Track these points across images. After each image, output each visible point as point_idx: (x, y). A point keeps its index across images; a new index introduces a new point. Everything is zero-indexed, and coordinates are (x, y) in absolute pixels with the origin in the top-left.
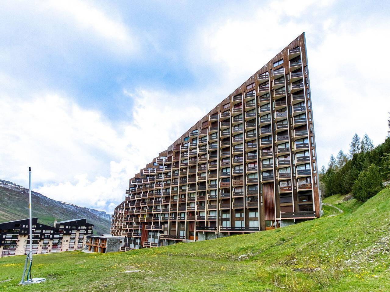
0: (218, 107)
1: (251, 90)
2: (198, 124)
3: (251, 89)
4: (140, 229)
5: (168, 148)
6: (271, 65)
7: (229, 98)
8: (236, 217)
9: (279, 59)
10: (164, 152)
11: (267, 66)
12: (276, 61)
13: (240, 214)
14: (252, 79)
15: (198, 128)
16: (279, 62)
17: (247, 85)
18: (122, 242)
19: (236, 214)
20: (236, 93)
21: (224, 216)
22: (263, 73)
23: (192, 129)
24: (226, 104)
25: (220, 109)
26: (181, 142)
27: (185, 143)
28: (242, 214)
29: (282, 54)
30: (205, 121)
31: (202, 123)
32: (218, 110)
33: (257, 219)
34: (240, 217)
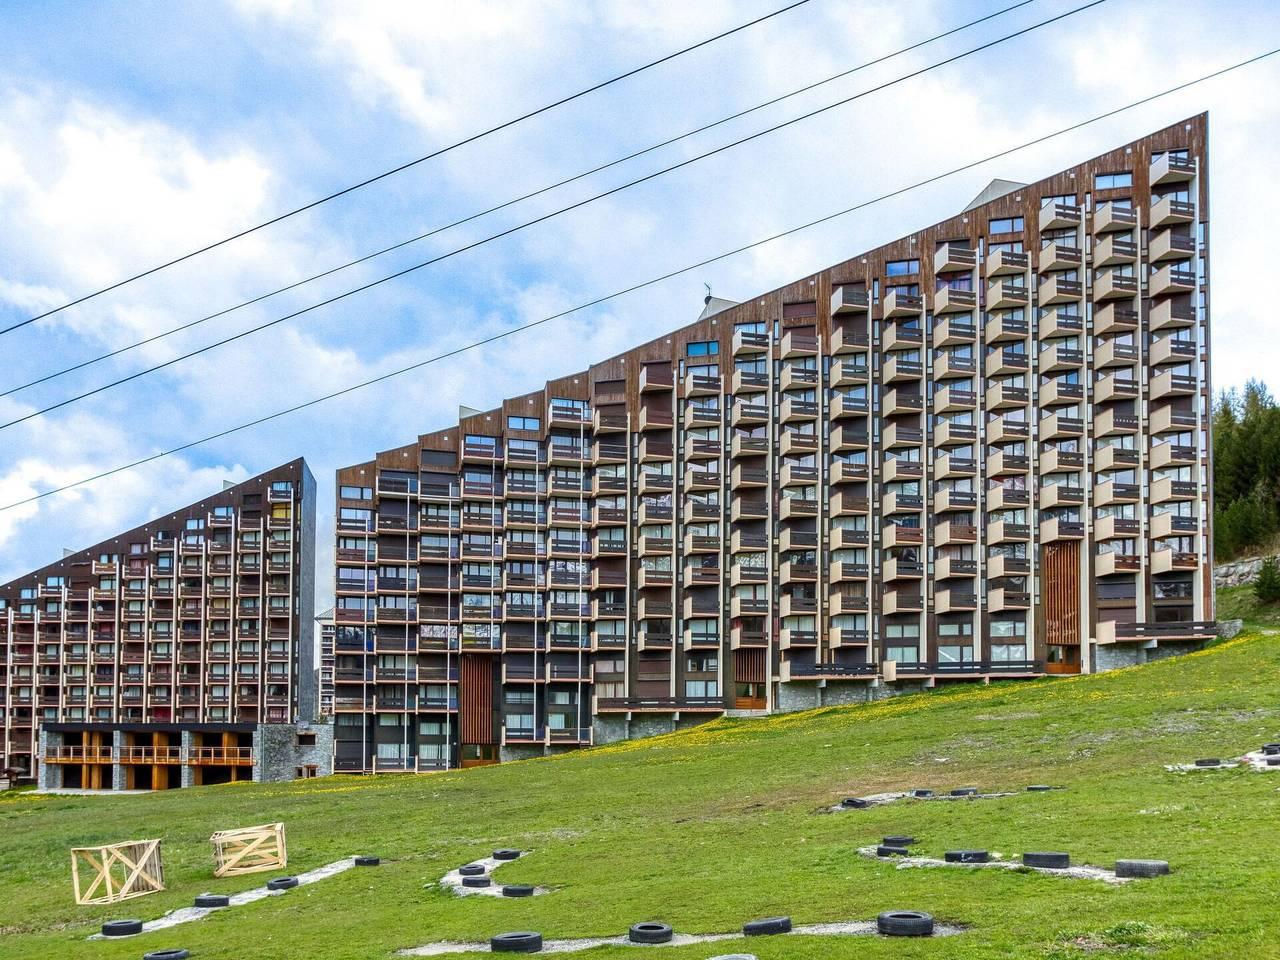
1: (1009, 239)
2: (763, 303)
3: (1009, 236)
4: (448, 681)
5: (592, 367)
6: (1087, 176)
7: (914, 241)
8: (941, 634)
9: (1119, 169)
10: (567, 378)
11: (1073, 176)
12: (1108, 170)
13: (957, 626)
14: (1012, 200)
15: (763, 319)
16: (1116, 177)
17: (993, 216)
18: (316, 740)
19: (941, 626)
20: (947, 233)
21: (893, 632)
22: (1056, 193)
23: (734, 318)
24: (900, 258)
25: (874, 273)
26: (673, 356)
27: (692, 364)
28: (965, 626)
29: (1129, 155)
30: (800, 299)
31: (784, 305)
32: (862, 274)
33: (1020, 641)
34: (956, 636)
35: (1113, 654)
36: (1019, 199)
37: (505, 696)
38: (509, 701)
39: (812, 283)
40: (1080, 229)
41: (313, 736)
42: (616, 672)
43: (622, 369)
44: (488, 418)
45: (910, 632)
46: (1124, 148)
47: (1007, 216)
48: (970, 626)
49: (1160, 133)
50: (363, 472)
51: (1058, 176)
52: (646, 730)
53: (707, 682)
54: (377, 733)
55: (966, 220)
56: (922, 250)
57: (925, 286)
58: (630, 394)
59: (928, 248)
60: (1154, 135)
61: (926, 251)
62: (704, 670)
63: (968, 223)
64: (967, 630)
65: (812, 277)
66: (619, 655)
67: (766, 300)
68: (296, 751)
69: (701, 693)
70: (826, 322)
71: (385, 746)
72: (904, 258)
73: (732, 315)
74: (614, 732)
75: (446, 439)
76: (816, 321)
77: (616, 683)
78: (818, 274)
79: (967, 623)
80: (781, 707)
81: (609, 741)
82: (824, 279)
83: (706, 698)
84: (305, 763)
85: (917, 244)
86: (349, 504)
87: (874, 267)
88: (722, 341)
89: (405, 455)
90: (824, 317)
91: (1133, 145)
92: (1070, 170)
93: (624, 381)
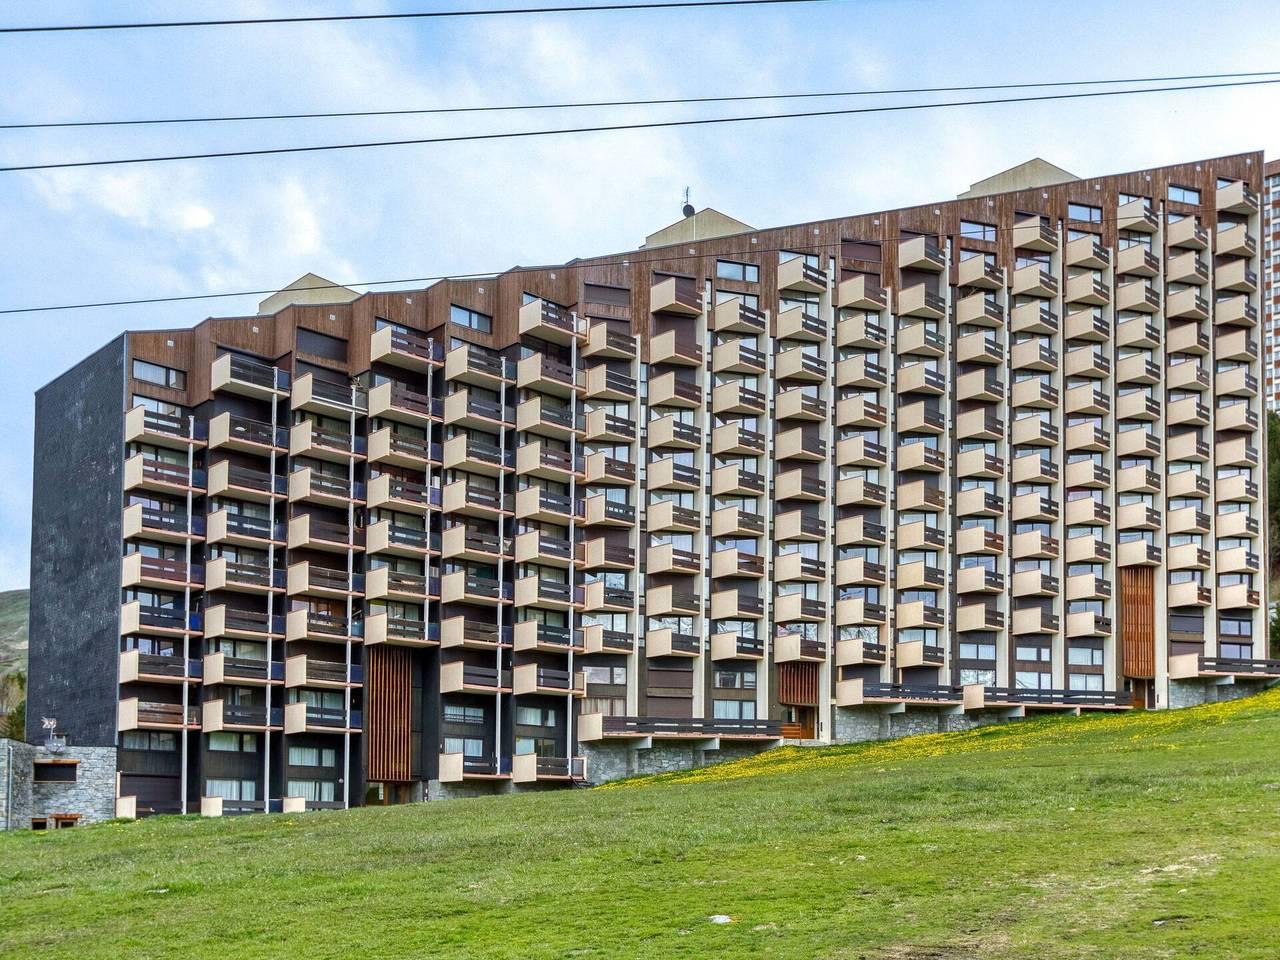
0: (937, 212)
1: (1088, 228)
2: (816, 232)
3: (1088, 225)
4: (348, 685)
6: (1161, 183)
7: (991, 203)
8: (1018, 658)
9: (1189, 184)
11: (1148, 178)
12: (1180, 183)
13: (1035, 650)
14: (1091, 187)
15: (816, 251)
16: (1186, 192)
17: (1073, 199)
18: (79, 772)
19: (1018, 649)
20: (1027, 205)
21: (967, 652)
22: (1133, 192)
23: (779, 241)
24: (977, 220)
25: (948, 229)
26: (699, 272)
27: (723, 288)
28: (1043, 650)
29: (1198, 173)
30: (863, 238)
31: (843, 240)
32: (934, 226)
33: (1098, 671)
34: (1033, 661)
35: (1184, 690)
36: (1098, 187)
37: (443, 711)
38: (448, 718)
39: (877, 222)
40: (1156, 237)
41: (73, 766)
42: (612, 684)
43: (625, 273)
44: (409, 301)
45: (986, 652)
46: (1194, 164)
47: (1086, 203)
48: (1048, 650)
49: (1225, 158)
50: (170, 343)
51: (1135, 174)
52: (658, 764)
53: (741, 702)
54: (206, 762)
55: (1045, 196)
56: (1000, 216)
57: (1003, 260)
58: (637, 310)
59: (1007, 216)
60: (1220, 159)
61: (1004, 219)
62: (738, 685)
63: (1047, 200)
64: (1045, 655)
65: (877, 215)
66: (621, 660)
67: (820, 228)
68: (36, 792)
69: (733, 714)
70: (892, 274)
71: (217, 783)
72: (981, 220)
73: (777, 237)
74: (611, 765)
75: (333, 317)
76: (881, 270)
77: (612, 699)
78: (884, 213)
79: (1045, 647)
80: (838, 737)
81: (604, 777)
82: (891, 222)
83: (741, 721)
84: (52, 811)
85: (994, 207)
86: (147, 391)
87: (949, 223)
88: (763, 268)
89: (255, 329)
90: (890, 267)
91: (1202, 163)
92: (1147, 171)
93: (629, 290)
